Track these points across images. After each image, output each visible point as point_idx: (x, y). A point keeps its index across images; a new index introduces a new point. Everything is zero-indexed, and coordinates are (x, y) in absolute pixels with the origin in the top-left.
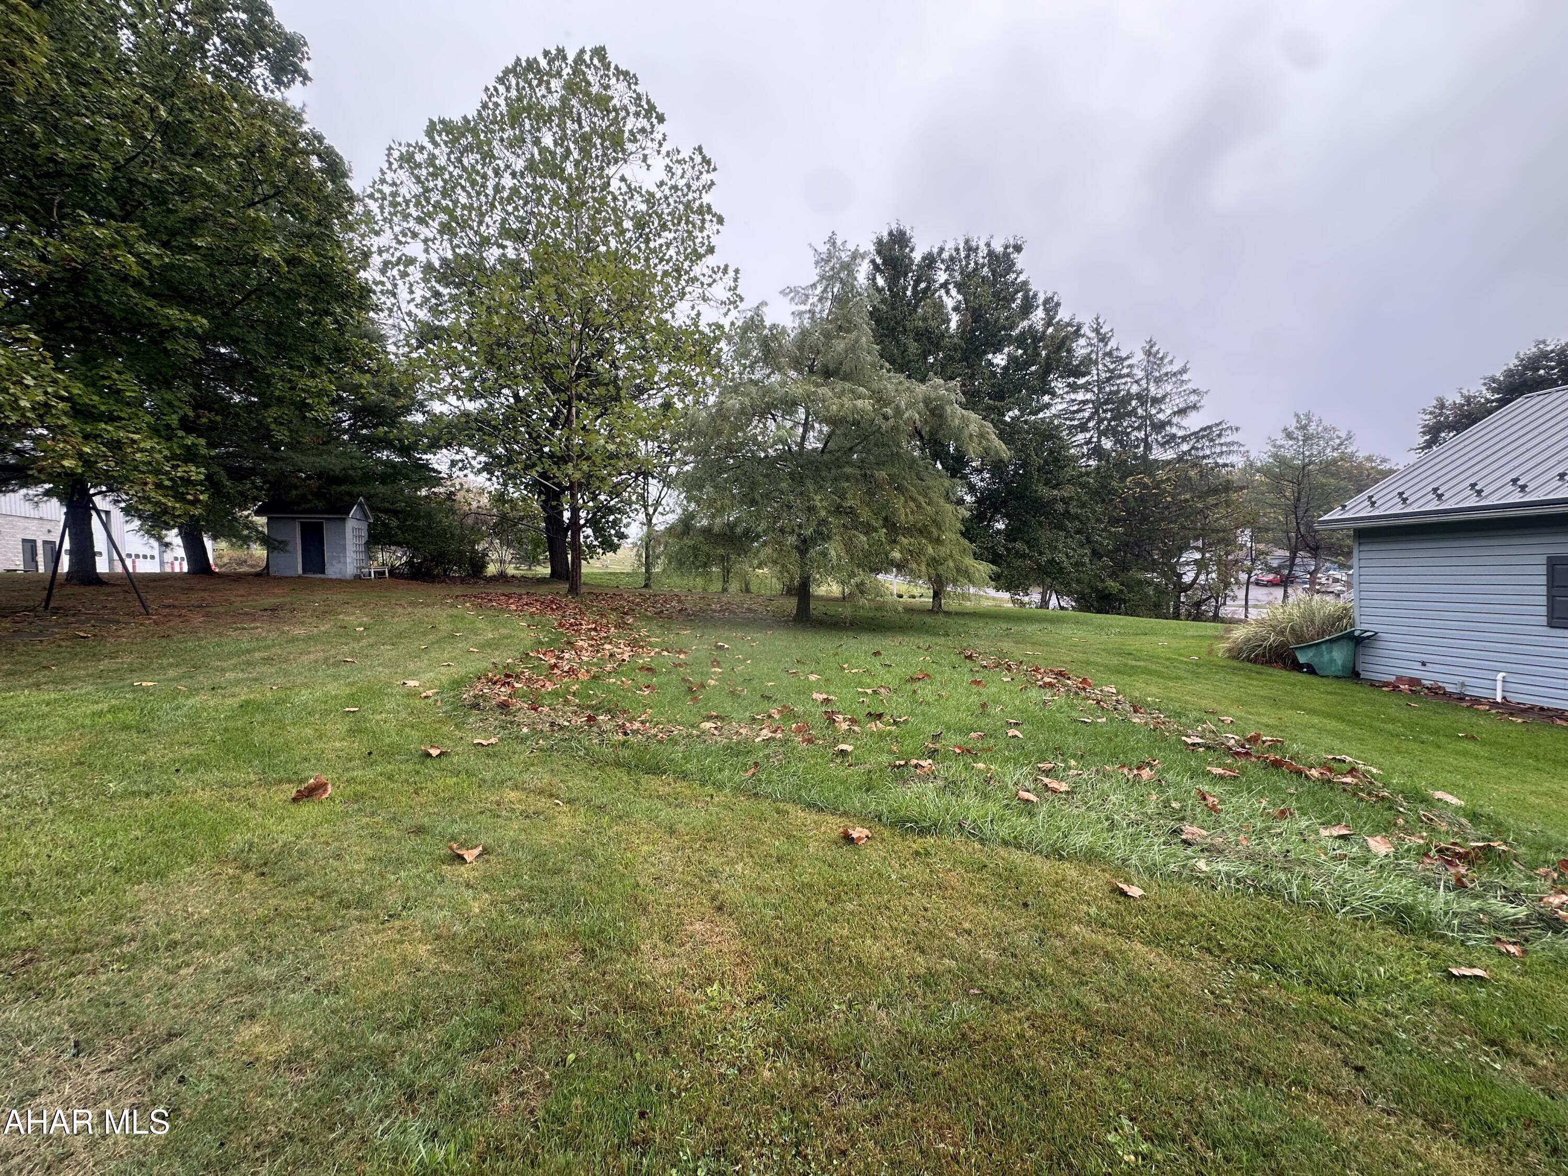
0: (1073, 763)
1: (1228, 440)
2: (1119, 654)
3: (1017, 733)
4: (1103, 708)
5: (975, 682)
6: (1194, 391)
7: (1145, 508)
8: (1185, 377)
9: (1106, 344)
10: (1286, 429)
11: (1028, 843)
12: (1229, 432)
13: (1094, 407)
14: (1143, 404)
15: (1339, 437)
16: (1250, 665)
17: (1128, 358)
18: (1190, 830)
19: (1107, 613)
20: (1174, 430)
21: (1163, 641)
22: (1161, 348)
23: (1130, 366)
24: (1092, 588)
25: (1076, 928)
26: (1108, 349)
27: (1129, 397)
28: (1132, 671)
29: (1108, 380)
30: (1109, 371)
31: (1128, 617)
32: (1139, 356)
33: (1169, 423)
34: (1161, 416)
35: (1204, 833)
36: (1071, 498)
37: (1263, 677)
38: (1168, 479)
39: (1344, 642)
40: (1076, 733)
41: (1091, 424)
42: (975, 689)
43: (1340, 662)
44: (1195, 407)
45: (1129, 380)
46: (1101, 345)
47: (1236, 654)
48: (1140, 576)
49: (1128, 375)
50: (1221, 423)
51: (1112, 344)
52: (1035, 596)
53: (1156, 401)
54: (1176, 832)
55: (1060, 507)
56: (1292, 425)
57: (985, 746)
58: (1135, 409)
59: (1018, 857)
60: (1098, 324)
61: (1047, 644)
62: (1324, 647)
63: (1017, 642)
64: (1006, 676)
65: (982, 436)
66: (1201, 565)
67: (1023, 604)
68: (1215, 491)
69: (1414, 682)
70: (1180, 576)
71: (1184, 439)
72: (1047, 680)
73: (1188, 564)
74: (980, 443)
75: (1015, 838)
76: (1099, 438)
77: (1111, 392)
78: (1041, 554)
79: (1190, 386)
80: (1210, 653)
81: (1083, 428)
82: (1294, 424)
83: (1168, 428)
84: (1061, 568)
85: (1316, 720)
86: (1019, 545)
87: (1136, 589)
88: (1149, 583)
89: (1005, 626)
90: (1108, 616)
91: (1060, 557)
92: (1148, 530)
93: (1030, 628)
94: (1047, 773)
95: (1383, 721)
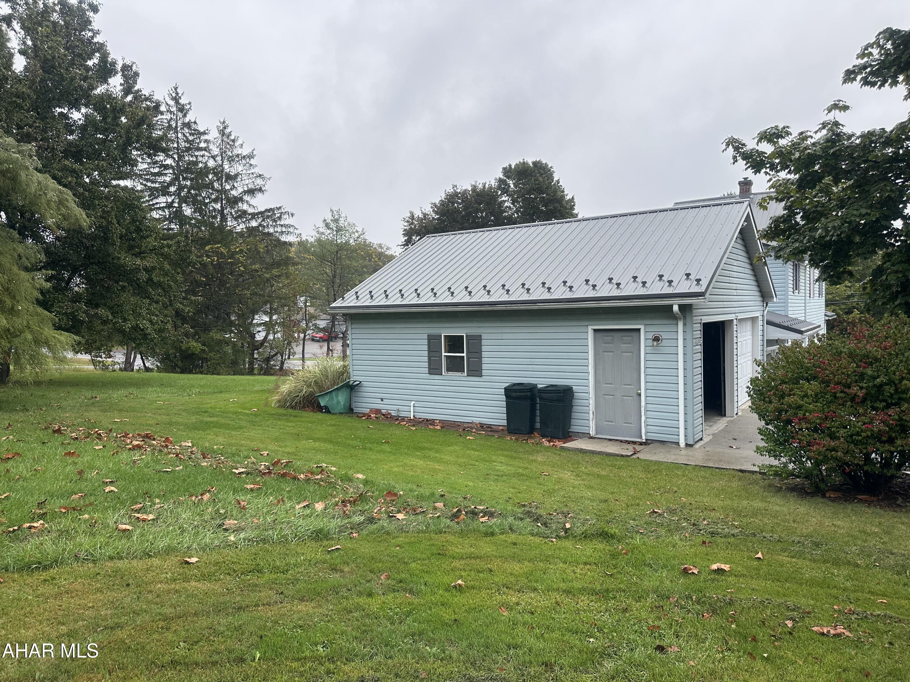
0: (157, 501)
1: (287, 222)
2: (198, 413)
3: (113, 488)
4: (181, 459)
5: (69, 454)
6: (260, 175)
7: (223, 275)
8: (252, 162)
9: (185, 116)
10: (325, 220)
11: (127, 554)
12: (286, 216)
13: (174, 173)
14: (219, 179)
15: (357, 232)
16: (291, 411)
17: (204, 133)
18: (230, 523)
19: (190, 372)
20: (245, 207)
21: (233, 398)
22: (233, 130)
23: (206, 141)
24: (176, 348)
25: (159, 585)
26: (187, 120)
27: (206, 170)
28: (205, 427)
29: (188, 149)
30: (187, 141)
31: (209, 377)
32: (213, 135)
33: (241, 200)
34: (234, 193)
35: (236, 522)
36: (154, 268)
37: (298, 419)
38: (241, 251)
39: (344, 389)
40: (159, 481)
41: (172, 189)
42: (70, 460)
43: (342, 403)
44: (260, 190)
45: (206, 154)
46: (180, 115)
47: (283, 404)
48: (218, 336)
49: (205, 149)
50: (280, 208)
51: (190, 117)
52: (119, 357)
53: (230, 178)
54: (220, 526)
55: (143, 276)
56: (329, 218)
57: (87, 502)
58: (212, 183)
59: (120, 564)
60: (177, 94)
61: (134, 410)
62: (334, 393)
63: (104, 411)
64: (97, 444)
65: (61, 203)
66: (269, 326)
67: (105, 367)
68: (277, 264)
69: (378, 411)
70: (253, 336)
71: (254, 216)
72: (135, 443)
73: (259, 325)
74: (59, 209)
75: (118, 553)
76: (180, 203)
77: (190, 163)
78: (125, 320)
79: (257, 170)
80: (266, 405)
81: (164, 191)
82: (330, 217)
83: (240, 204)
84: (146, 335)
85: (317, 444)
86: (102, 311)
87: (217, 348)
88: (227, 342)
89: (89, 394)
90: (191, 376)
91: (144, 324)
92: (226, 295)
93: (117, 395)
94: (138, 511)
95: (352, 439)
